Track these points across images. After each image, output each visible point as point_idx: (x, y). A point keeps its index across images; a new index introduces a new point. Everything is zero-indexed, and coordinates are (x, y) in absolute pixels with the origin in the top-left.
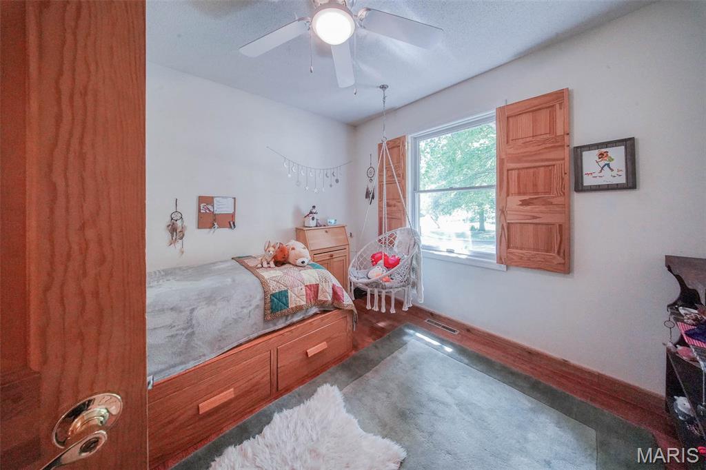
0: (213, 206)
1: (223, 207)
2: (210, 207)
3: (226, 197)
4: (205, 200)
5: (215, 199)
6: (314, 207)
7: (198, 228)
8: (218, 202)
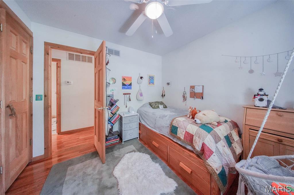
0: (194, 89)
1: (198, 90)
2: (193, 90)
3: (199, 86)
4: (192, 87)
5: (195, 87)
6: (261, 90)
7: (190, 97)
8: (196, 88)
